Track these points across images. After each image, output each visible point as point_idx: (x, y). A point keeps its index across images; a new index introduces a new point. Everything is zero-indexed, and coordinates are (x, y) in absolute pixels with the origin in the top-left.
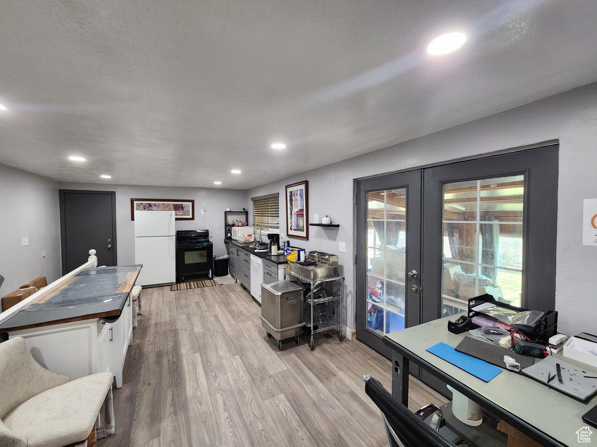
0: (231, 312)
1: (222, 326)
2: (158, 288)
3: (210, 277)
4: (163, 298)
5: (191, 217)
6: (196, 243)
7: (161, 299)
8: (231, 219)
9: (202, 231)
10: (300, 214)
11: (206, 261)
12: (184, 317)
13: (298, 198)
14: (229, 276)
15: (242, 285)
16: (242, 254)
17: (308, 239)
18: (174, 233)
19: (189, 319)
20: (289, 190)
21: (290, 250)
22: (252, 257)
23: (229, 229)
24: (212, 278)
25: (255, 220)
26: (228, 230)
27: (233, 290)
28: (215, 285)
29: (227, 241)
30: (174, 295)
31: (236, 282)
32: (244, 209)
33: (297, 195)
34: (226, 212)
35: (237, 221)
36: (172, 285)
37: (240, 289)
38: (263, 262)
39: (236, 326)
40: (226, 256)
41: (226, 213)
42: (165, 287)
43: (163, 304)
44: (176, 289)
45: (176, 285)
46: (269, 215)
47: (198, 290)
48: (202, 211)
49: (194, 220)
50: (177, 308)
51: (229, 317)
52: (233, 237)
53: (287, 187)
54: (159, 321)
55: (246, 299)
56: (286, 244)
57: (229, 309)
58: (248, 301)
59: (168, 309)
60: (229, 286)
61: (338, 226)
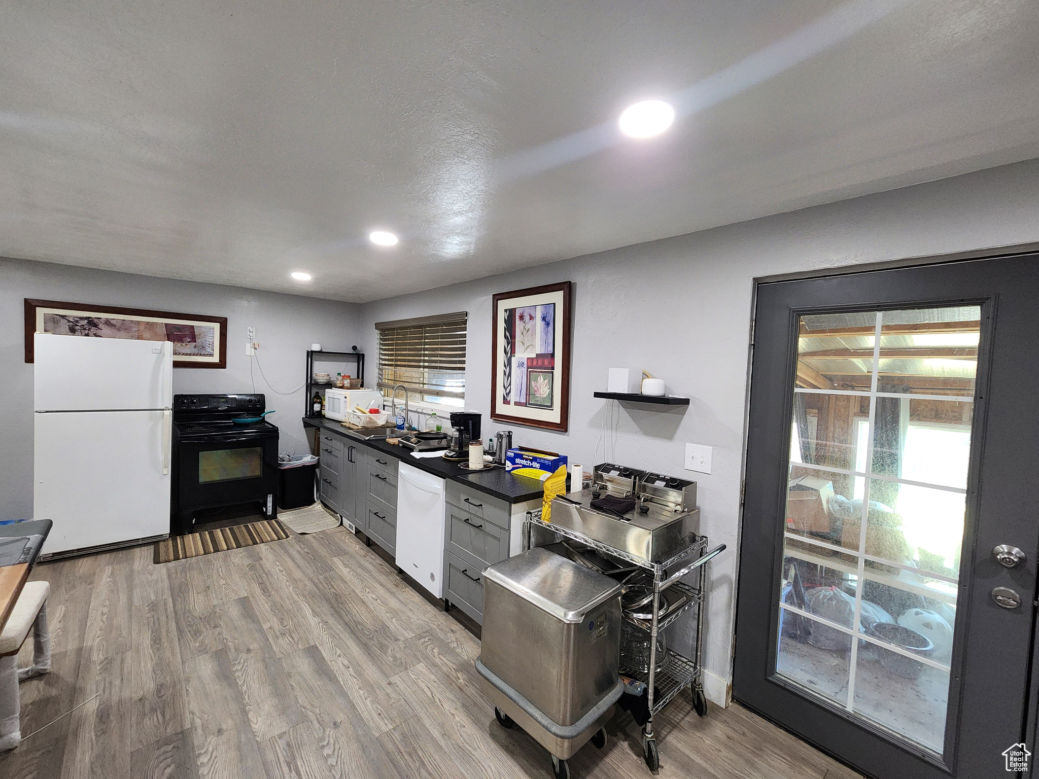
0: (354, 629)
1: (343, 694)
2: (114, 555)
3: (270, 513)
4: (130, 590)
5: (216, 359)
6: (229, 428)
7: (123, 598)
8: (323, 370)
9: (248, 398)
10: (542, 363)
11: (258, 473)
12: (205, 668)
13: (534, 326)
14: (318, 507)
15: (358, 532)
16: (367, 460)
17: (566, 431)
18: (169, 403)
19: (225, 675)
20: (504, 305)
21: (527, 460)
22: (404, 469)
23: (317, 393)
24: (274, 516)
25: (382, 375)
26: (315, 397)
27: (341, 552)
28: (287, 537)
29: (308, 420)
30: (165, 577)
31: (341, 524)
32: (354, 348)
33: (531, 318)
34: (312, 352)
35: (339, 374)
36: (158, 542)
37: (355, 547)
38: (447, 488)
39: (389, 690)
40: (308, 459)
41: (311, 354)
42: (137, 550)
43: (130, 616)
44: (172, 557)
45: (170, 543)
46: (426, 364)
47: (238, 557)
48: (248, 346)
49: (225, 368)
50: (180, 631)
51: (356, 650)
52: (328, 413)
53: (497, 298)
54: (115, 698)
55: (383, 578)
56: (505, 441)
57: (346, 619)
58: (390, 586)
59: (146, 640)
60: (325, 537)
61: (686, 402)
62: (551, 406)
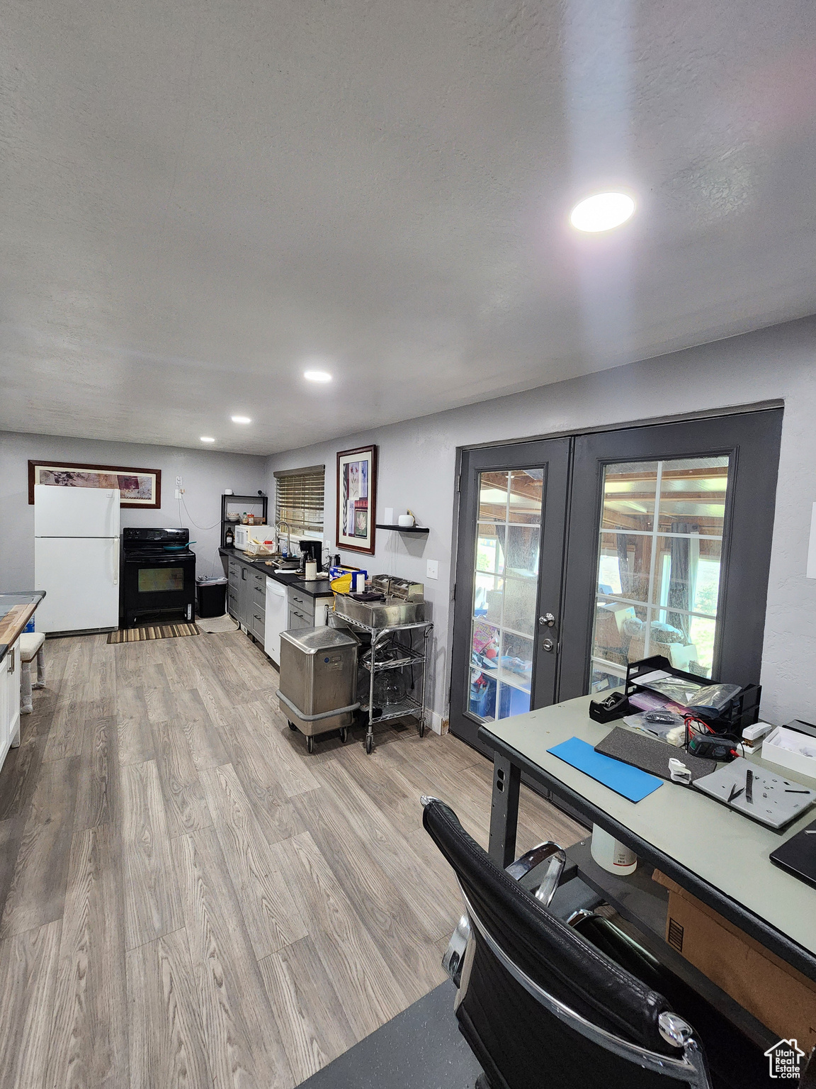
0: (225, 686)
1: (204, 709)
2: (83, 637)
3: (189, 618)
4: (91, 655)
5: (153, 501)
6: (162, 553)
7: (86, 659)
8: (234, 510)
9: (176, 531)
10: (360, 507)
11: (181, 587)
12: (129, 693)
13: (358, 476)
14: (227, 617)
15: (249, 634)
16: (251, 576)
17: (373, 554)
18: (116, 532)
19: (140, 696)
20: (344, 460)
21: (340, 573)
22: (270, 582)
23: (230, 528)
24: (193, 621)
25: (279, 514)
26: (228, 531)
27: (233, 644)
28: (198, 634)
29: (222, 550)
30: (113, 650)
31: (240, 628)
32: (260, 492)
33: (357, 471)
34: (225, 496)
35: (245, 513)
36: (111, 632)
37: (245, 642)
38: (289, 592)
39: (232, 710)
40: (221, 580)
41: (224, 497)
42: (98, 636)
43: (90, 668)
44: (118, 641)
45: (119, 633)
46: (306, 506)
47: (162, 643)
48: (177, 491)
49: (160, 508)
50: (118, 677)
51: (220, 692)
52: (236, 544)
53: (340, 455)
54: (79, 701)
55: (255, 661)
56: (333, 561)
57: (221, 679)
58: (259, 665)
59: (98, 678)
60: (225, 637)
61: (427, 531)
62: (366, 536)
